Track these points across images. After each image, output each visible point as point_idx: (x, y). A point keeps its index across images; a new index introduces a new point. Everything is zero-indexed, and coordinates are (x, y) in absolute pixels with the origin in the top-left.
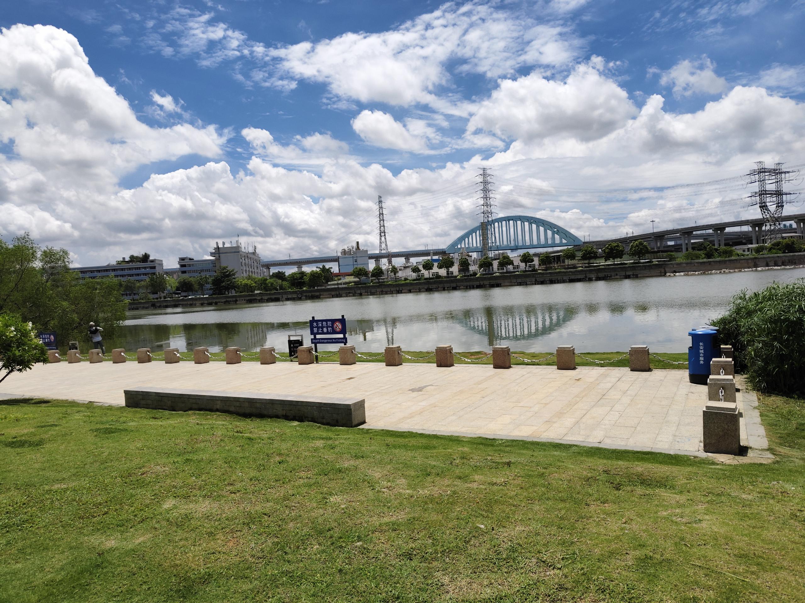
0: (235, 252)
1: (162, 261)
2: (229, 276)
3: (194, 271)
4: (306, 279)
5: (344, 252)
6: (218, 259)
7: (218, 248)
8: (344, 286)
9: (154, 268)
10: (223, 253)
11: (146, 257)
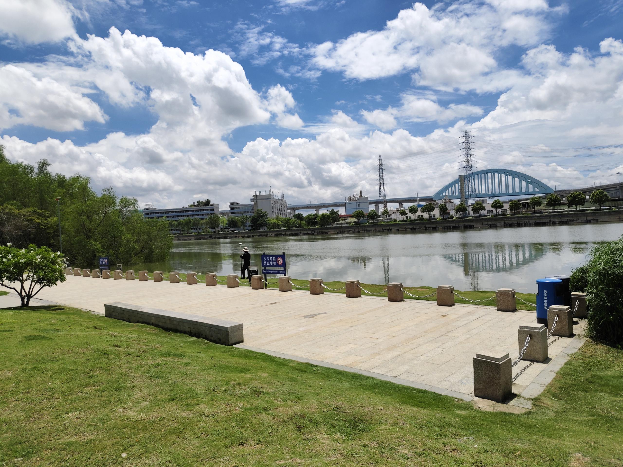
0: (268, 199)
1: (218, 205)
2: (263, 216)
3: (240, 213)
4: (319, 219)
5: (350, 199)
6: (256, 204)
7: (256, 195)
8: (347, 225)
9: (213, 210)
10: (259, 199)
11: (207, 203)
